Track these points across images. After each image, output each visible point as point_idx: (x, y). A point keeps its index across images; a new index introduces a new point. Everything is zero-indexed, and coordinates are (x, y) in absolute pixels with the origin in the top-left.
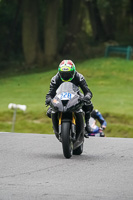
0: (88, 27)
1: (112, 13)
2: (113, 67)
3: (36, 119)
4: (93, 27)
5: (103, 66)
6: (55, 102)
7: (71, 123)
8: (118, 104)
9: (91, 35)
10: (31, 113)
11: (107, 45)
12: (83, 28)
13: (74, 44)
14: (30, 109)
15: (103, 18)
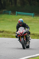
15: (2, 3)
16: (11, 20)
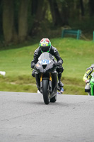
0: (50, 16)
1: (67, 6)
2: (67, 44)
3: (13, 81)
4: (53, 16)
5: (60, 44)
6: (38, 66)
7: (49, 80)
8: (71, 71)
9: (51, 22)
10: (9, 77)
11: (63, 28)
12: (46, 17)
13: (39, 28)
14: (8, 74)
15: (60, 10)
16: (81, 53)
